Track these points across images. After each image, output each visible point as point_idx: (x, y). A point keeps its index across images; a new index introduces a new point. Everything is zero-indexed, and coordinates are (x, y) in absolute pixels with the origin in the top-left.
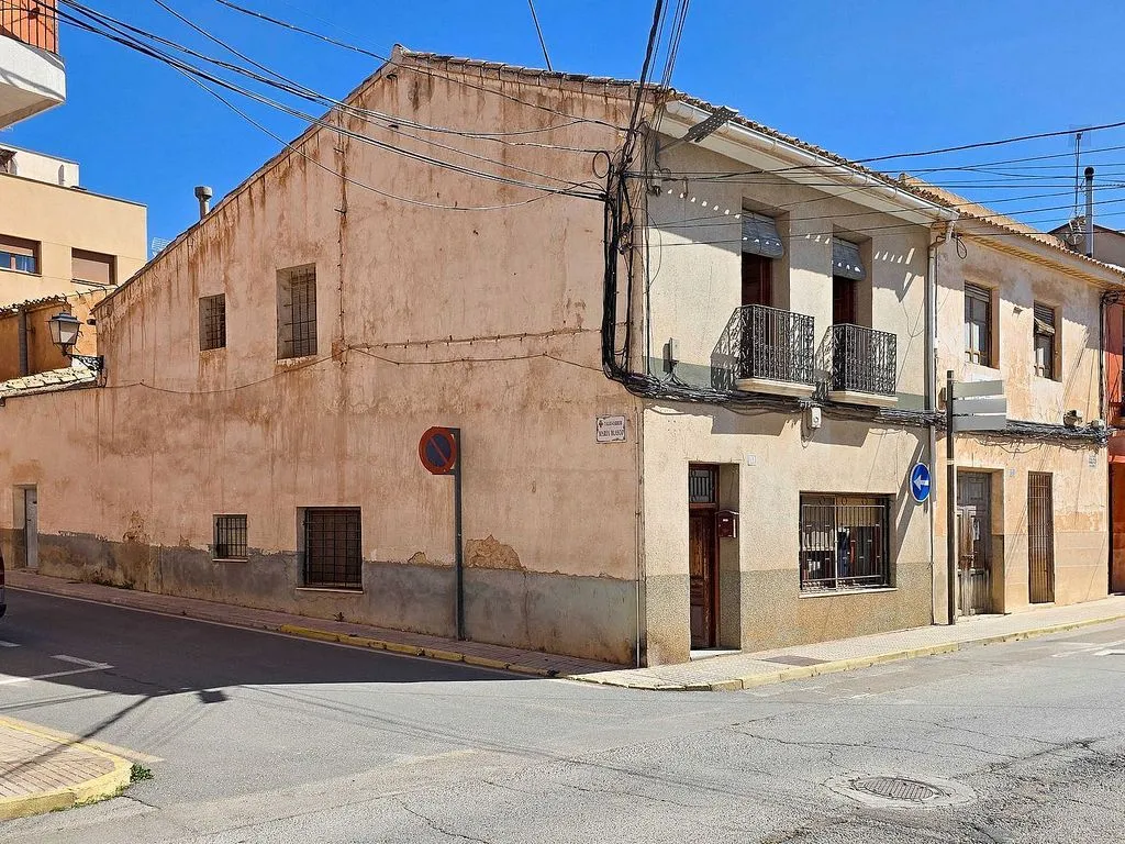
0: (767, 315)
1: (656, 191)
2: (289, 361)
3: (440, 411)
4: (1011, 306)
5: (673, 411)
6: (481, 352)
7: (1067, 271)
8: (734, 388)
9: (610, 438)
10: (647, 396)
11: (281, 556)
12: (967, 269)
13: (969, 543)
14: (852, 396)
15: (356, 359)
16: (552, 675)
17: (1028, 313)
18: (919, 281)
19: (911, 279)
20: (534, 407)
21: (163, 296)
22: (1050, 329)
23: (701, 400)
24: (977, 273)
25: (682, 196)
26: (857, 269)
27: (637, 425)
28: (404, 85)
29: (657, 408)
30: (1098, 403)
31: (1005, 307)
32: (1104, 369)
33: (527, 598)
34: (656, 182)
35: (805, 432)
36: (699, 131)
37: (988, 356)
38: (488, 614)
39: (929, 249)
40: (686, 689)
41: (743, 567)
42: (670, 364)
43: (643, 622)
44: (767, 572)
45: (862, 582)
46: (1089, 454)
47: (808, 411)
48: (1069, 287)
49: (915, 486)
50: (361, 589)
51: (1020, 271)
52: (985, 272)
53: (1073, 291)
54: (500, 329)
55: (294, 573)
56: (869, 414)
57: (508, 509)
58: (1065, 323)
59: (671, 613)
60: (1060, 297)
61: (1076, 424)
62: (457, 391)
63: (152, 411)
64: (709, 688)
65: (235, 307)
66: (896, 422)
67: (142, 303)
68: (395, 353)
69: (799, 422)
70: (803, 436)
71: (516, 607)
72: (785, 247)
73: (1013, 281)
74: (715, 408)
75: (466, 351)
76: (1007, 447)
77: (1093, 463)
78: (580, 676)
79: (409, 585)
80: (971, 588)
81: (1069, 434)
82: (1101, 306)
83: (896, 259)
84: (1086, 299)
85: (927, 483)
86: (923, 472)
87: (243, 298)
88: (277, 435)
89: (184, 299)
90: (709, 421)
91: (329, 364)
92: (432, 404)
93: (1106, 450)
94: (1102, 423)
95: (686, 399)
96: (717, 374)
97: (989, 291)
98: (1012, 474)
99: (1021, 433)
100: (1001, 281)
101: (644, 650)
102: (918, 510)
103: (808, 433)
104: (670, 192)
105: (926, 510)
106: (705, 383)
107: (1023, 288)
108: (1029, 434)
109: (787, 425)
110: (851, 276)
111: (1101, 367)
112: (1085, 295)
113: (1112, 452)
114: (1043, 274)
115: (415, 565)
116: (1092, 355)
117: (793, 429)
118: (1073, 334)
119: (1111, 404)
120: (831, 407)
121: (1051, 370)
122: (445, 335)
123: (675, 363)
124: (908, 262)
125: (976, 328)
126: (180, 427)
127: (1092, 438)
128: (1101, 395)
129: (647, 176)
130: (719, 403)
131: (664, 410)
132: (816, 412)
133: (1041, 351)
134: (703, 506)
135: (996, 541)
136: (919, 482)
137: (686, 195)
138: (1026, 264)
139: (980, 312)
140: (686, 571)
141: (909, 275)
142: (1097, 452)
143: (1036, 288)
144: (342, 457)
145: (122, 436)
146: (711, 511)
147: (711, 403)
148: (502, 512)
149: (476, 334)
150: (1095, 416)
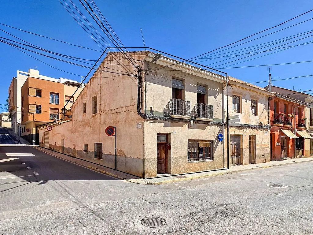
0: (179, 101)
1: (148, 74)
2: (93, 115)
3: (113, 123)
4: (245, 100)
5: (153, 122)
6: (119, 111)
7: (259, 93)
8: (170, 117)
9: (139, 128)
10: (145, 118)
11: (92, 152)
12: (233, 92)
13: (235, 150)
14: (201, 119)
15: (102, 113)
16: (124, 179)
17: (249, 102)
18: (220, 95)
19: (218, 94)
20: (127, 122)
21: (78, 104)
22: (255, 105)
23: (161, 119)
24: (236, 93)
25: (155, 75)
26: (204, 92)
27: (143, 125)
28: (109, 59)
29: (148, 121)
30: (267, 121)
31: (243, 101)
32: (269, 114)
33: (126, 162)
34: (148, 72)
35: (189, 126)
36: (155, 60)
37: (239, 111)
38: (120, 165)
39: (223, 88)
40: (147, 184)
41: (172, 156)
42: (152, 111)
43: (144, 168)
44: (179, 157)
45: (206, 159)
46: (265, 131)
47: (190, 122)
48: (260, 96)
49: (219, 138)
50: (102, 159)
51: (247, 93)
52: (238, 93)
53: (261, 97)
54: (122, 106)
55: (94, 156)
56: (207, 123)
57: (123, 143)
58: (259, 104)
59: (151, 166)
60: (258, 98)
61: (262, 125)
62: (116, 119)
63: (77, 125)
64: (153, 184)
65: (87, 105)
66: (214, 124)
67: (76, 105)
68: (107, 112)
69: (188, 124)
70: (189, 127)
71: (124, 164)
72: (184, 87)
73: (245, 95)
74: (165, 121)
75: (117, 111)
76: (244, 130)
77: (266, 133)
78: (128, 180)
79: (109, 159)
80: (235, 160)
81: (260, 127)
82: (268, 101)
83: (214, 90)
84: (265, 99)
85: (222, 138)
86: (221, 135)
87: (88, 103)
88: (92, 129)
89: (81, 104)
90: (163, 124)
91: (98, 115)
92: (112, 122)
93: (270, 131)
94: (268, 125)
95: (157, 119)
96: (165, 114)
97: (239, 97)
98: (245, 136)
99: (248, 127)
100: (242, 95)
101: (144, 174)
102: (220, 143)
103: (190, 127)
104: (152, 74)
105: (222, 143)
106: (162, 116)
107: (248, 96)
108: (249, 127)
109: (185, 125)
110: (202, 93)
111: (268, 113)
112: (264, 98)
113: (271, 131)
114: (254, 94)
115: (110, 154)
116: (266, 111)
117: (186, 126)
118: (261, 106)
119: (271, 121)
120: (196, 121)
121: (256, 114)
122: (114, 108)
123: (153, 111)
124: (217, 90)
125: (236, 105)
126: (80, 128)
127: (266, 128)
128: (268, 119)
129: (145, 70)
130: (166, 120)
131: (150, 121)
132: (192, 122)
133: (253, 110)
134: (163, 143)
135: (241, 150)
136: (220, 137)
137: (156, 75)
138: (249, 91)
139: (237, 101)
140: (156, 157)
141: (218, 93)
142: (267, 131)
143: (251, 96)
144: (100, 133)
145: (73, 130)
146: (166, 144)
147: (163, 120)
148: (122, 144)
149: (119, 107)
150: (267, 123)
